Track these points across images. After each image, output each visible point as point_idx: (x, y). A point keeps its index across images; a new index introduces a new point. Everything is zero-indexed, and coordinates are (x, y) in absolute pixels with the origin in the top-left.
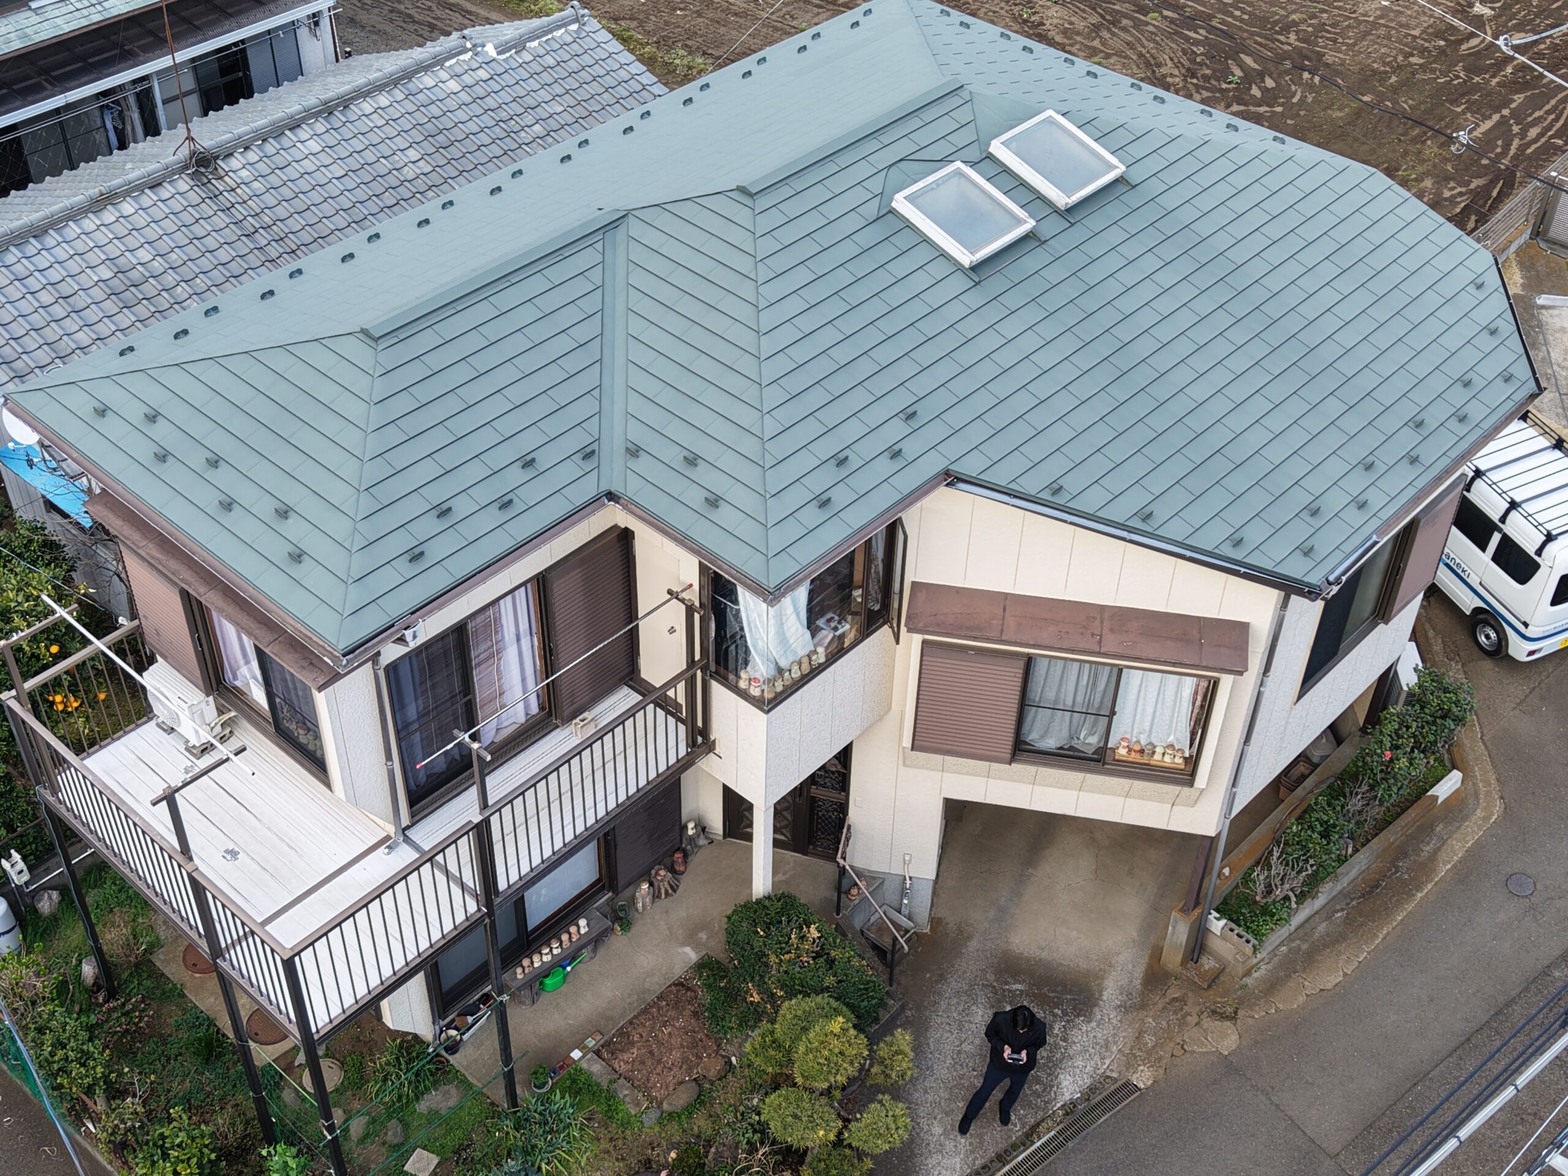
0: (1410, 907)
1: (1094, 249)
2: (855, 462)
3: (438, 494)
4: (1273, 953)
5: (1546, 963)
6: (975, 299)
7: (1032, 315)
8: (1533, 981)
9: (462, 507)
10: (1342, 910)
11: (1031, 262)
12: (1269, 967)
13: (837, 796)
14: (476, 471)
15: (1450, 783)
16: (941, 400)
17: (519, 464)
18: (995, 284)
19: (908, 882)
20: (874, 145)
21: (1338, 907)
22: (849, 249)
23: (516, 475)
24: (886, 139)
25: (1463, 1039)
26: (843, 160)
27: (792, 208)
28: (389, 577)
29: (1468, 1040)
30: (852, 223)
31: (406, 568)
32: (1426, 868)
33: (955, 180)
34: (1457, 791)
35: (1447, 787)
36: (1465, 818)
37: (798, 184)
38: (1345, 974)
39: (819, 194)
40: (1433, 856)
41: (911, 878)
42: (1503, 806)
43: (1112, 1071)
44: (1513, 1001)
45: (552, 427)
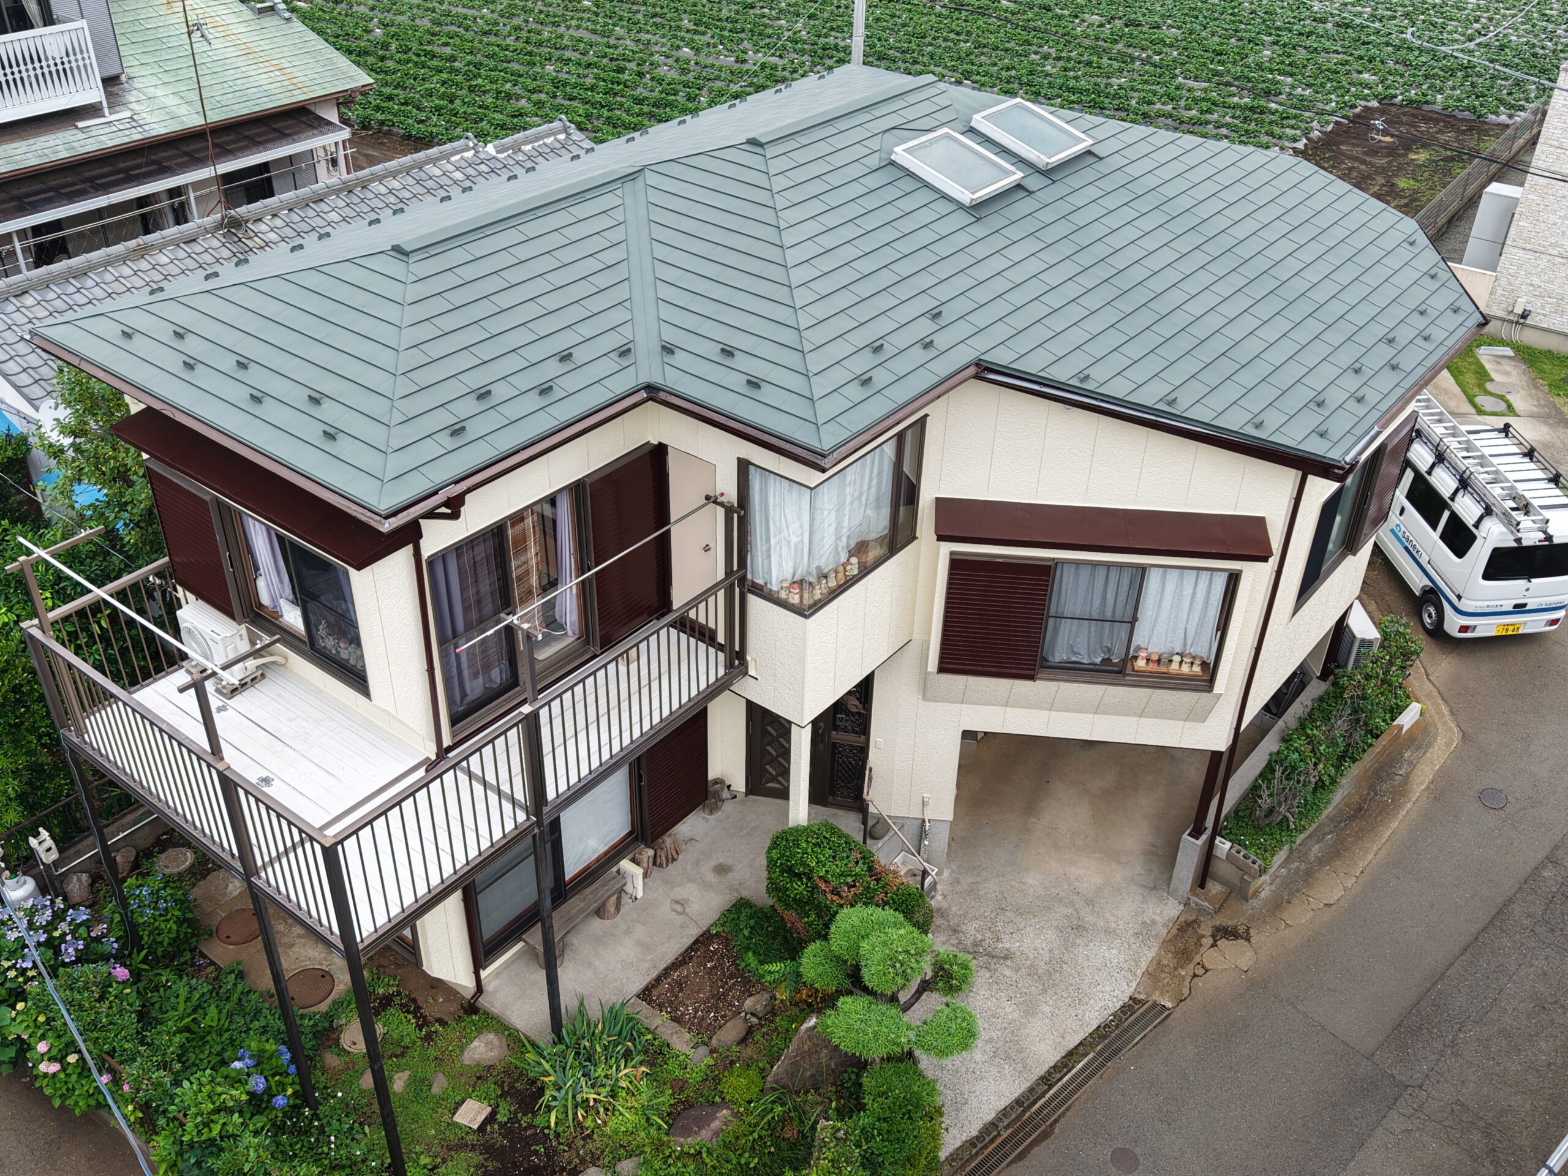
0: (1394, 825)
1: (1078, 200)
2: (889, 350)
3: (476, 380)
4: (1275, 877)
5: (1533, 865)
6: (979, 230)
7: (1032, 245)
8: (1526, 882)
9: (501, 391)
10: (1331, 832)
11: (1024, 206)
12: (1273, 888)
13: (857, 739)
14: (514, 363)
15: (1412, 714)
16: (963, 305)
17: (557, 358)
18: (995, 221)
19: (928, 824)
20: (866, 117)
21: (1327, 830)
22: (857, 189)
23: (553, 368)
24: (877, 113)
25: (1471, 938)
26: (842, 125)
27: (801, 156)
28: (430, 450)
29: (1476, 938)
30: (857, 170)
31: (447, 441)
32: (1401, 792)
33: (945, 142)
34: (1417, 723)
35: (1408, 719)
36: (1429, 745)
37: (804, 140)
38: (1345, 888)
39: (824, 148)
40: (1407, 777)
41: (929, 821)
42: (1461, 734)
43: (1139, 993)
44: (1510, 900)
45: (587, 330)
